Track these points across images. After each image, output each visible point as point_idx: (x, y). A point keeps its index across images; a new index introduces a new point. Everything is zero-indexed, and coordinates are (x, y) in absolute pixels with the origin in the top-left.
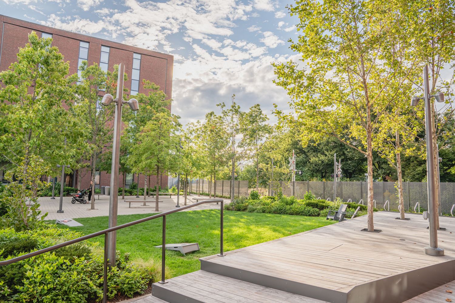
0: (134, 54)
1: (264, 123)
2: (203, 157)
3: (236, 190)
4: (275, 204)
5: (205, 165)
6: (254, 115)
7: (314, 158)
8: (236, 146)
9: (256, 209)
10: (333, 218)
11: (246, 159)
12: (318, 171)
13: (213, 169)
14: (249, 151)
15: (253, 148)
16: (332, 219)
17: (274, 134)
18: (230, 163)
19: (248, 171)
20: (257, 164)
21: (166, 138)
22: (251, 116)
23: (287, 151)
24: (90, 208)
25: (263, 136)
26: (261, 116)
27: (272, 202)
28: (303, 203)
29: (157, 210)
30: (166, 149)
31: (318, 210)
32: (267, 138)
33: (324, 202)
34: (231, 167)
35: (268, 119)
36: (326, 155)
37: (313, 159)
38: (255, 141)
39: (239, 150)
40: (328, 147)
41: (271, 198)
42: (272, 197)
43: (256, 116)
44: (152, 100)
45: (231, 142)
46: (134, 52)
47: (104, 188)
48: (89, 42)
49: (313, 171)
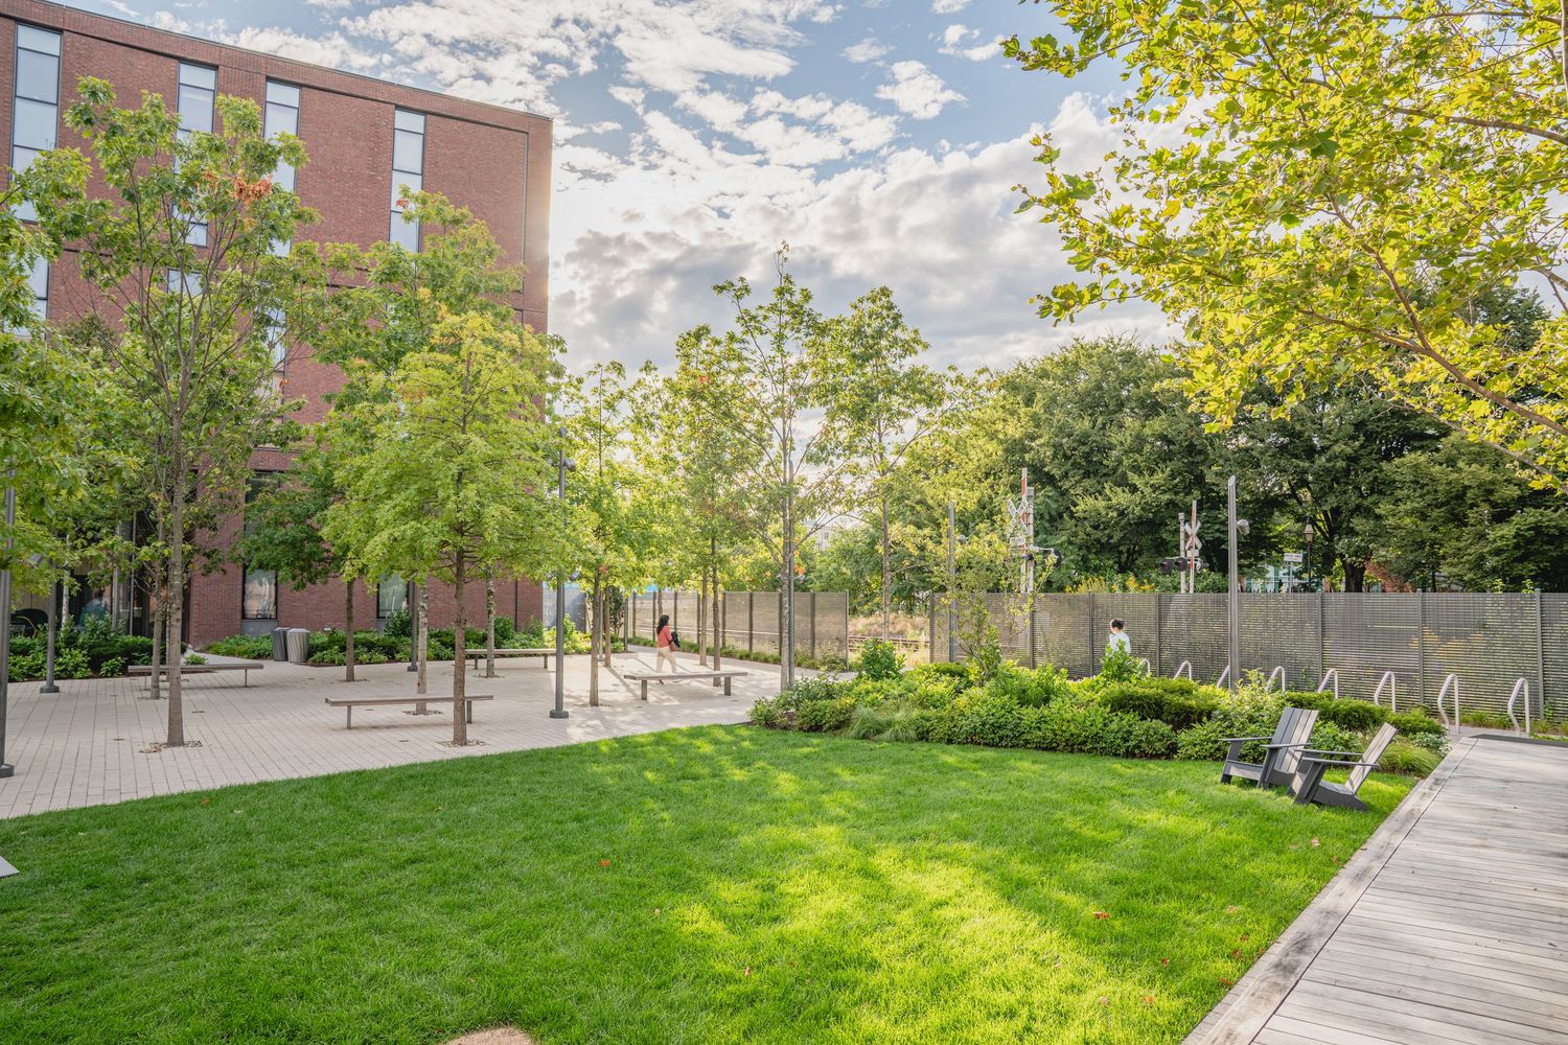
0: (399, 115)
1: (908, 363)
2: (663, 505)
3: (801, 624)
4: (972, 701)
5: (671, 539)
6: (869, 331)
7: (1090, 500)
8: (796, 456)
9: (889, 724)
10: (1257, 776)
11: (838, 509)
12: (1103, 548)
13: (708, 551)
14: (852, 478)
15: (864, 462)
16: (1252, 783)
17: (947, 404)
18: (775, 527)
19: (846, 553)
20: (880, 525)
21: (493, 426)
22: (859, 332)
23: (987, 475)
24: (165, 740)
25: (906, 416)
26: (898, 333)
27: (958, 692)
28: (1097, 697)
29: (461, 740)
30: (485, 473)
31: (1166, 728)
32: (921, 422)
33: (1189, 692)
34: (779, 541)
35: (926, 346)
36: (1134, 489)
37: (1085, 505)
38: (875, 436)
39: (811, 474)
40: (1140, 459)
41: (952, 674)
42: (953, 666)
43: (880, 334)
44: (443, 271)
45: (776, 442)
46: (398, 107)
47: (285, 633)
48: (215, 67)
49: (1088, 548)
